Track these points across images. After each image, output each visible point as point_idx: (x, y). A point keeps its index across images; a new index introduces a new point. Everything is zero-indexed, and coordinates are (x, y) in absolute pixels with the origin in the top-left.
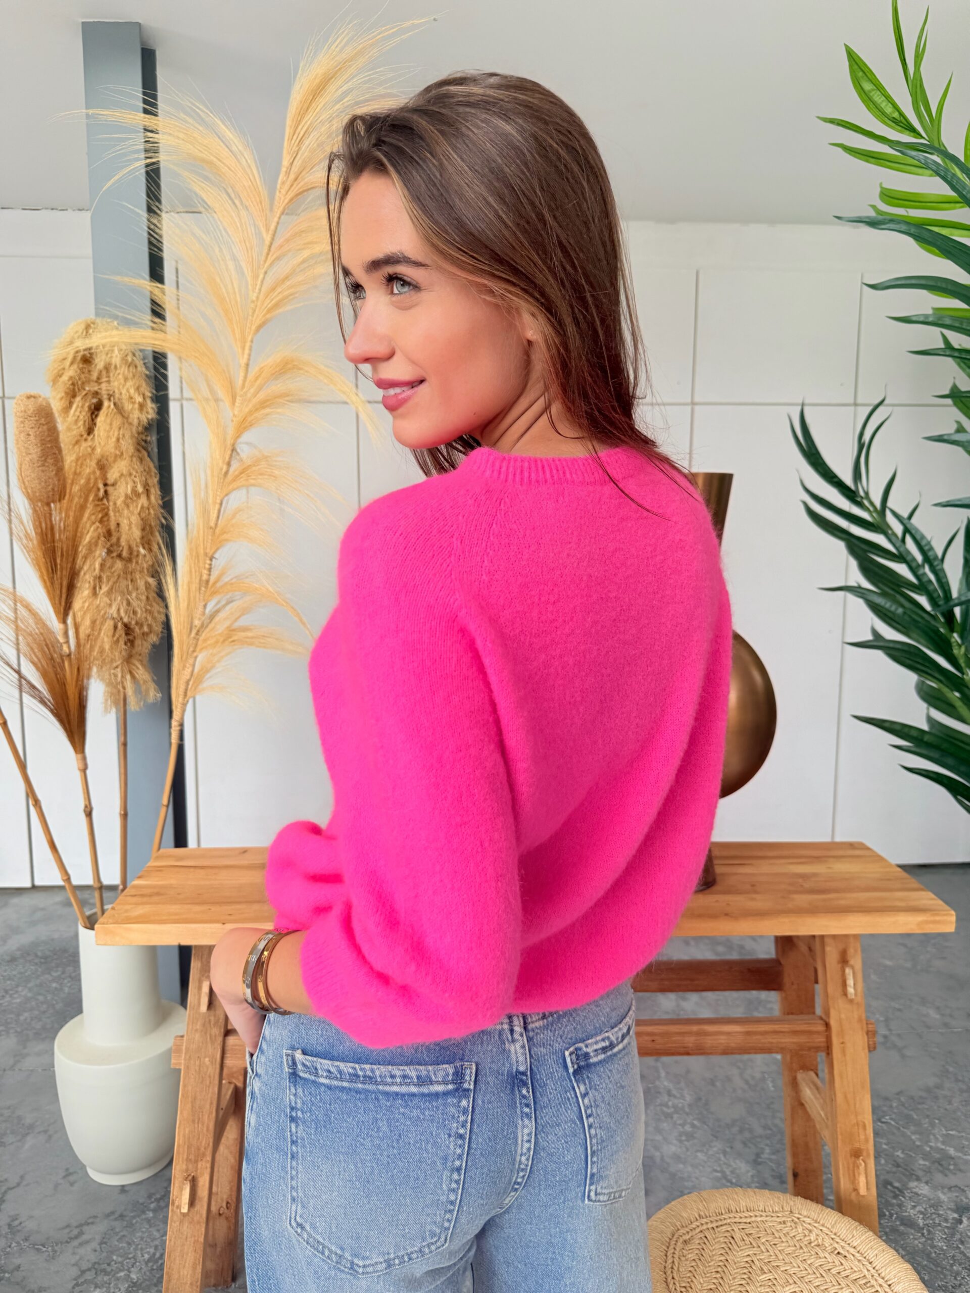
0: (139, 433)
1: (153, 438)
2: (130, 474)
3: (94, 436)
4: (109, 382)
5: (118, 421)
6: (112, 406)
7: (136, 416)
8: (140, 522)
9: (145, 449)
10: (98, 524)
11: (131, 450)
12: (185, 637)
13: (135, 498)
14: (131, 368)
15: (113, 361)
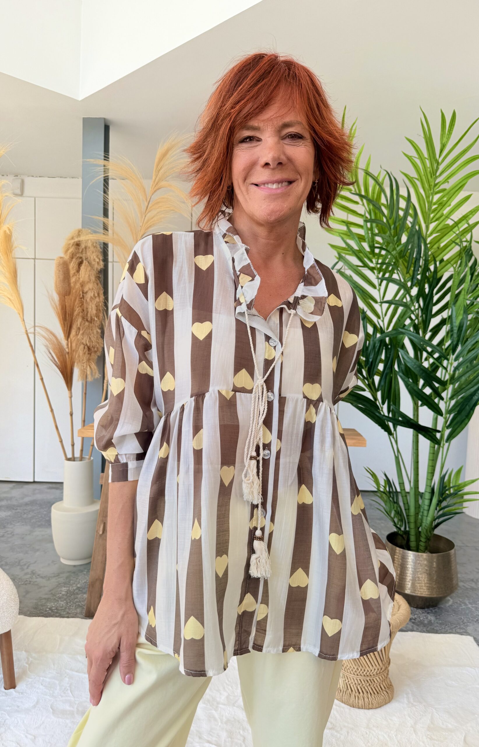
0: (97, 274)
1: (102, 276)
2: (93, 289)
3: (80, 274)
4: (86, 253)
5: (89, 268)
6: (87, 262)
7: (96, 267)
8: (96, 308)
9: (99, 280)
10: (79, 308)
11: (94, 279)
13: (94, 298)
14: (95, 248)
15: (88, 245)
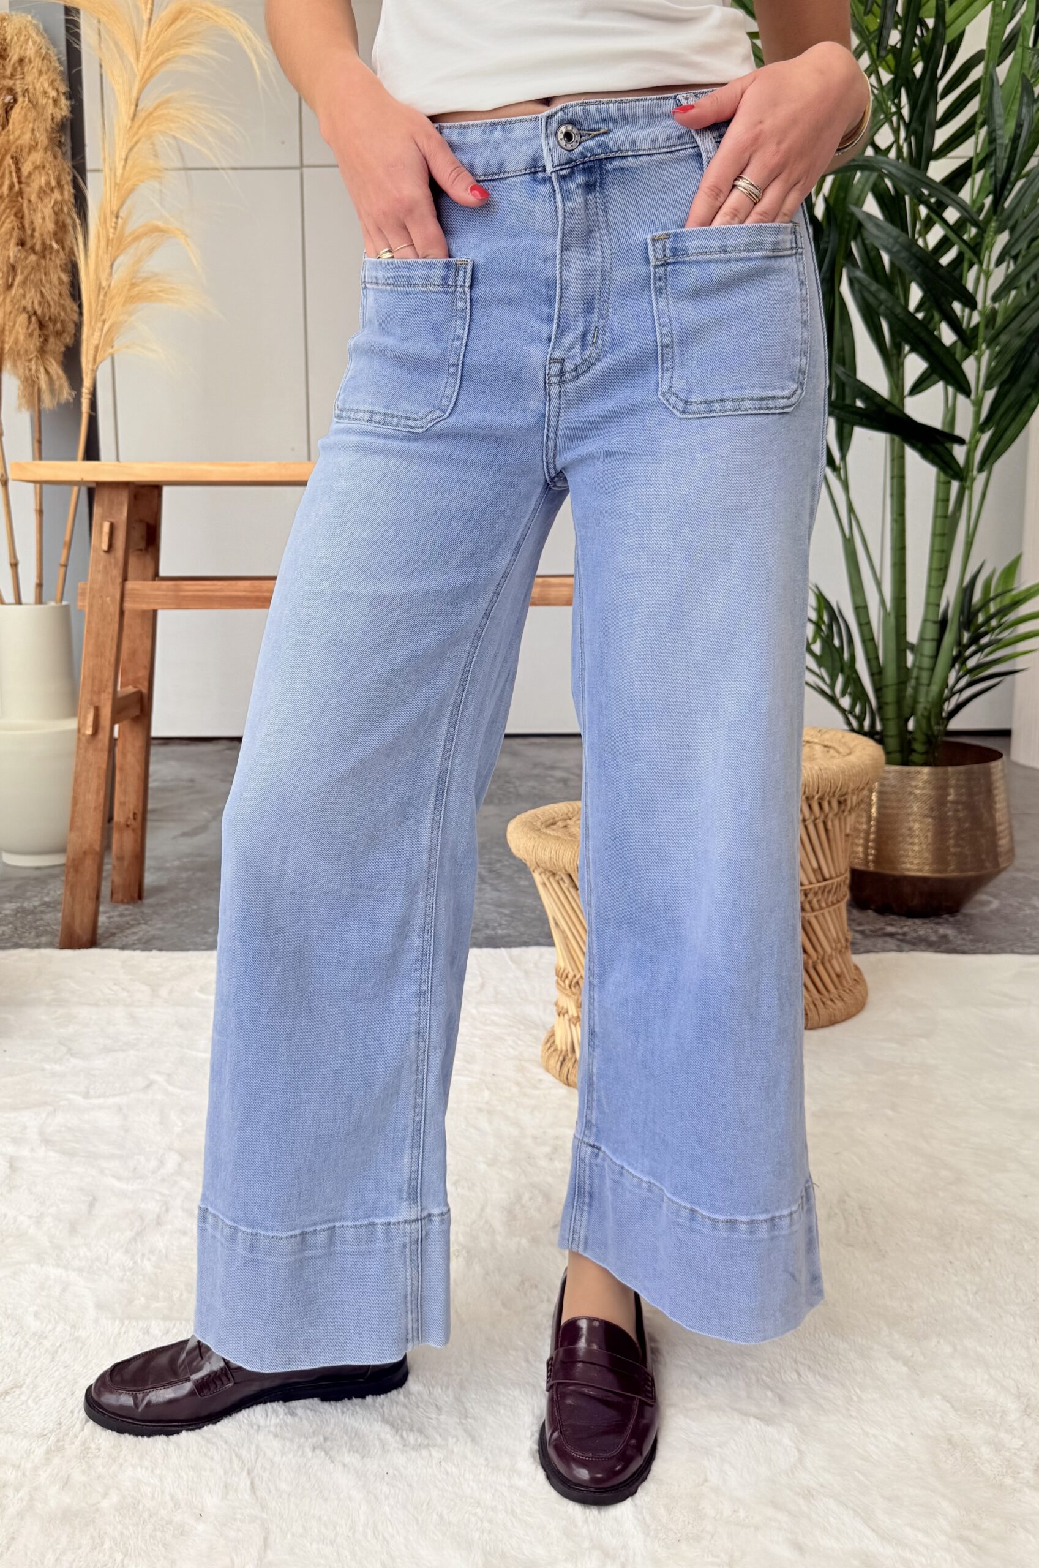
0: (52, 130)
1: (66, 139)
2: (44, 167)
3: (8, 131)
4: (23, 78)
5: (34, 114)
6: (27, 99)
7: (50, 112)
8: (53, 216)
9: (59, 147)
10: (12, 217)
11: (46, 142)
12: (93, 301)
13: (48, 191)
14: (45, 61)
15: (28, 53)
